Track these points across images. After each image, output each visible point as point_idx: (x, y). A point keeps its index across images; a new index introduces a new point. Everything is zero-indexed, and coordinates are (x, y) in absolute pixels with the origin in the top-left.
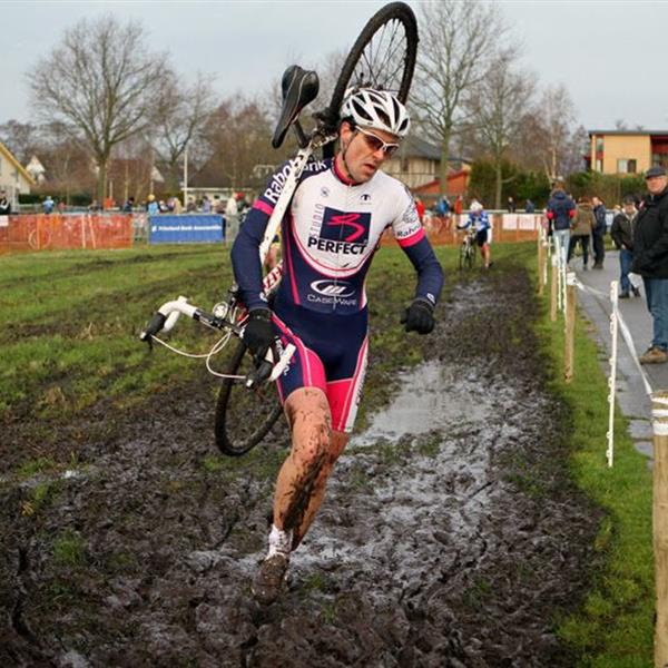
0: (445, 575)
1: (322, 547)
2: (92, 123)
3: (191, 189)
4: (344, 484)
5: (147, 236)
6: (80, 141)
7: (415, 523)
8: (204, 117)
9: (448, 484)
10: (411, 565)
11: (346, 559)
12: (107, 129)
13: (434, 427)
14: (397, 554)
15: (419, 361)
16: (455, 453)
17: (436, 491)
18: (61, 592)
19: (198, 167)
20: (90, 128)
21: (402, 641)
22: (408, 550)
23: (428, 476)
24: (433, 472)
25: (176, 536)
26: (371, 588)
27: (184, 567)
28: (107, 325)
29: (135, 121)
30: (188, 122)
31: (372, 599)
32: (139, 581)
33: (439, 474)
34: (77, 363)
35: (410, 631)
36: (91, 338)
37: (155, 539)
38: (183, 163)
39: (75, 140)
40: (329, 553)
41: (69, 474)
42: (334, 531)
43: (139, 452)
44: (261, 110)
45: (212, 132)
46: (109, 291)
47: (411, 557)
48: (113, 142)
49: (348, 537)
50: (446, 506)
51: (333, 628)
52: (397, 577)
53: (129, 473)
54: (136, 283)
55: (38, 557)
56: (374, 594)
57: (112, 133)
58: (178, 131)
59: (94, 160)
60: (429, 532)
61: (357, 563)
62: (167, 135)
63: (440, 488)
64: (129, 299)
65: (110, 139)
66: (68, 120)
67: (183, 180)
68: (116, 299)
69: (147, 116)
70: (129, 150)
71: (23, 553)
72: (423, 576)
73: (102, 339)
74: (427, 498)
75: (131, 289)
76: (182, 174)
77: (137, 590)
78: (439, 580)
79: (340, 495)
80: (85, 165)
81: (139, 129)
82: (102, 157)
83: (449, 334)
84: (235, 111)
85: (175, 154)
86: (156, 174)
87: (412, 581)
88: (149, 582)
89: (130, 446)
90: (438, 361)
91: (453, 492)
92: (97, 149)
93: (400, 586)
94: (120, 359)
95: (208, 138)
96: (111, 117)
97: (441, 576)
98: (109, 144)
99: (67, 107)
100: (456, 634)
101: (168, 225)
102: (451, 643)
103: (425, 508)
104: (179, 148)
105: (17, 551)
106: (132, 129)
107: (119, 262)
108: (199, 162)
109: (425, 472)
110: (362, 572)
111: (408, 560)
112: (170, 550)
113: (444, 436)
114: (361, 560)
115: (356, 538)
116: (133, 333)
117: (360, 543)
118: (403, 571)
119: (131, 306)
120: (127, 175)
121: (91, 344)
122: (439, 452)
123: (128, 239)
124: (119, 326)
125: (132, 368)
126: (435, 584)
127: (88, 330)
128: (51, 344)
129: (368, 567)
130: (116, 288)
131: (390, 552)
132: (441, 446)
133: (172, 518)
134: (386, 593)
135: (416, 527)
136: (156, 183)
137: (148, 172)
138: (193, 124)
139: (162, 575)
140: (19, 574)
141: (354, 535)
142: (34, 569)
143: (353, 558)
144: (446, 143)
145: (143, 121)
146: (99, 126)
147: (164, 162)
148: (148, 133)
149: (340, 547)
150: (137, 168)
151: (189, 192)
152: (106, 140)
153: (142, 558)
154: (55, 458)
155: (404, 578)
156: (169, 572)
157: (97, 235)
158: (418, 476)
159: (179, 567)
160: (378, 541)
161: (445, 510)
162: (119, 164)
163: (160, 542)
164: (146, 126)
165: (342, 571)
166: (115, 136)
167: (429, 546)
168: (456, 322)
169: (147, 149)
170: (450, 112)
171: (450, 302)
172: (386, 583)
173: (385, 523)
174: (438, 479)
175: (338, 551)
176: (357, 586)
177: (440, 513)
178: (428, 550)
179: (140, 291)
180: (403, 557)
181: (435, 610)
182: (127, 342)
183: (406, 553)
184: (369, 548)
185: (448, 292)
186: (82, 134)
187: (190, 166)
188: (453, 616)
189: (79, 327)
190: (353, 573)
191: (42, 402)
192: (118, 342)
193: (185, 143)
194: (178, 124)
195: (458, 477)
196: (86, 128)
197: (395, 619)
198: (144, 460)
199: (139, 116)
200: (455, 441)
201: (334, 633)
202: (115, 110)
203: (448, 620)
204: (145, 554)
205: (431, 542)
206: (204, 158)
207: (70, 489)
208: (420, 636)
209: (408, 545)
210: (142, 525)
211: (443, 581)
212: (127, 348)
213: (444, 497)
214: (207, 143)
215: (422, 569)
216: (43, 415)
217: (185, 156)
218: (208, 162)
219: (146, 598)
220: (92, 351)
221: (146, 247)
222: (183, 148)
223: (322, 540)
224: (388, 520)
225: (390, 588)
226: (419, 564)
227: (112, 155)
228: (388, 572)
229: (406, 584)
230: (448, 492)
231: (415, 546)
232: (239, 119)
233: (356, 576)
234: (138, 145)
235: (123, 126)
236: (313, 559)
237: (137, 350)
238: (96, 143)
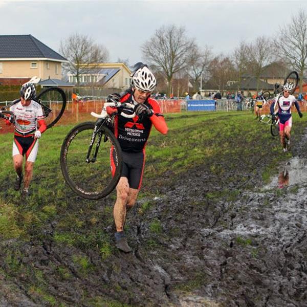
0: (300, 240)
1: (252, 228)
2: (166, 66)
3: (203, 90)
4: (261, 204)
5: (186, 108)
6: (161, 72)
7: (288, 219)
8: (208, 63)
9: (301, 205)
10: (286, 236)
11: (261, 233)
12: (171, 68)
13: (296, 183)
14: (281, 232)
15: (291, 157)
16: (304, 193)
17: (297, 208)
18: (153, 243)
19: (206, 82)
20: (165, 67)
21: (283, 265)
22: (286, 230)
23: (293, 202)
24: (295, 200)
25: (196, 222)
26: (270, 244)
27: (199, 235)
28: (171, 142)
29: (182, 64)
30: (202, 65)
31: (271, 249)
32: (182, 239)
33: (298, 201)
34: (159, 157)
35: (286, 261)
36: (165, 147)
37: (188, 224)
38: (200, 80)
39: (159, 72)
40: (255, 231)
41: (156, 198)
42: (257, 222)
43: (182, 191)
44: (230, 59)
45: (212, 69)
46: (172, 129)
47: (287, 233)
48: (174, 72)
49: (262, 224)
50: (301, 213)
51: (256, 259)
52: (281, 240)
53: (179, 198)
54: (182, 126)
55: (144, 229)
56: (272, 247)
57: (173, 69)
58: (198, 68)
59: (166, 79)
60: (293, 223)
61: (266, 235)
62: (194, 70)
63: (298, 206)
64: (179, 132)
65: (173, 71)
66: (157, 64)
67: (200, 87)
68: (174, 132)
69: (186, 63)
70: (180, 75)
71: (139, 228)
72: (291, 240)
73: (169, 147)
74: (293, 210)
75: (180, 128)
76: (200, 84)
77: (181, 243)
78: (298, 242)
79: (259, 208)
80: (163, 81)
81: (184, 68)
82: (170, 78)
83: (302, 147)
84: (220, 60)
85: (197, 77)
86: (190, 85)
87: (287, 242)
88: (186, 240)
89: (179, 188)
90: (298, 157)
91: (303, 208)
92: (168, 75)
93: (282, 244)
94: (175, 155)
95: (209, 71)
96: (173, 63)
97: (298, 240)
98: (172, 73)
99: (157, 59)
100: (303, 263)
101: (194, 104)
102: (302, 266)
103: (292, 214)
104: (199, 74)
105: (136, 227)
106: (181, 67)
107: (175, 118)
108: (207, 80)
109: (292, 200)
110: (267, 238)
111: (285, 234)
112: (194, 228)
113: (300, 186)
114: (267, 233)
116: (181, 145)
117: (267, 227)
118: (283, 238)
119: (180, 135)
120: (179, 85)
121: (165, 149)
122: (298, 192)
123: (179, 109)
124: (175, 142)
125: (180, 158)
126: (296, 244)
127: (164, 144)
128: (150, 149)
129: (269, 236)
130: (174, 128)
131: (278, 230)
132: (299, 190)
133: (195, 216)
134: (277, 246)
135: (289, 221)
136: (190, 88)
137: (187, 84)
138: (204, 65)
139: (191, 237)
140: (137, 235)
141: (264, 224)
142: (143, 234)
143: (264, 233)
144: (302, 73)
145: (185, 64)
146: (168, 66)
147: (193, 80)
148: (187, 69)
149: (259, 228)
150: (182, 82)
151: (202, 91)
152: (171, 72)
153: (183, 231)
154: (151, 192)
155: (283, 241)
156: (194, 236)
157: (167, 108)
158: (290, 201)
159: (197, 234)
160: (274, 226)
161: (300, 215)
162: (176, 81)
163: (190, 225)
164: (186, 66)
165: (260, 237)
166: (174, 70)
167: (294, 229)
168: (305, 142)
169: (187, 75)
170: (304, 61)
171: (303, 134)
172: (277, 242)
173: (276, 219)
174: (298, 203)
175: (258, 230)
176: (265, 244)
177: (298, 216)
178: (293, 230)
179: (183, 129)
180: (284, 233)
181: (295, 253)
182: (178, 148)
183: (285, 231)
184: (270, 229)
185: (303, 130)
186: (162, 69)
187: (203, 81)
188: (303, 256)
189: (160, 143)
190: (263, 238)
191: (146, 171)
192: (174, 149)
193: (201, 73)
194: (199, 65)
195: (305, 202)
196: (163, 67)
197: (280, 257)
198: (185, 193)
199: (184, 63)
200: (305, 188)
201: (256, 261)
202: (175, 60)
203: (301, 257)
204: (184, 229)
205: (294, 227)
206: (209, 79)
207: (156, 204)
208: (290, 263)
209: (285, 228)
210: (183, 218)
211: (299, 242)
212: (178, 151)
213: (300, 210)
214: (209, 73)
215: (291, 238)
216: (147, 176)
217: (201, 78)
219: (184, 246)
220: (165, 152)
221: (186, 112)
222: (200, 75)
223: (252, 225)
224: (278, 218)
225: (278, 244)
226: (290, 236)
227: (173, 77)
228: (277, 238)
229: (284, 243)
230: (301, 208)
231: (288, 229)
232: (222, 63)
233: (265, 239)
234: (183, 74)
235: (177, 66)
236: (249, 232)
237: (182, 152)
238: (167, 73)
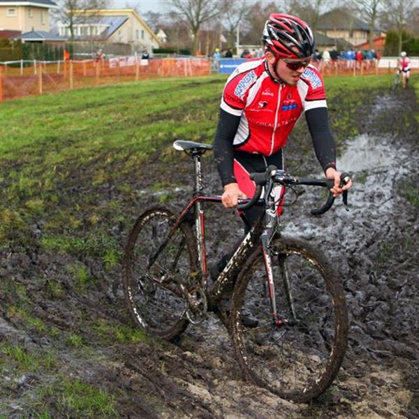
0: (368, 243)
1: (305, 228)
2: (190, 13)
3: (241, 46)
4: (317, 196)
5: (218, 70)
6: (185, 22)
7: (353, 216)
8: (247, 9)
9: (371, 197)
10: (351, 238)
11: (317, 234)
12: (198, 15)
13: (364, 168)
14: (344, 232)
15: (357, 135)
16: (374, 182)
17: (365, 201)
18: (173, 248)
19: (244, 35)
20: (189, 15)
21: (345, 276)
22: (350, 230)
23: (360, 193)
24: (363, 191)
25: (231, 221)
26: (329, 249)
27: (235, 237)
28: (197, 115)
29: (212, 11)
30: (240, 11)
31: (330, 254)
32: (212, 243)
34: (182, 134)
35: (350, 271)
36: (189, 121)
37: (221, 223)
38: (236, 33)
39: (182, 21)
40: (309, 232)
41: (177, 189)
42: (311, 220)
43: (213, 179)
44: (277, 5)
45: (251, 16)
46: (199, 97)
47: (351, 234)
48: (201, 22)
49: (319, 223)
50: (369, 208)
51: (310, 269)
52: (343, 244)
53: (208, 189)
54: (213, 94)
55: (162, 230)
56: (330, 251)
57: (200, 17)
58: (234, 16)
59: (191, 31)
60: (360, 221)
61: (323, 236)
62: (228, 18)
63: (367, 199)
64: (208, 101)
65: (200, 20)
66: (178, 10)
67: (236, 41)
68: (202, 102)
69: (218, 9)
70: (209, 26)
71: (154, 229)
72: (357, 243)
73: (194, 122)
74: (360, 204)
75: (210, 97)
76: (235, 38)
77: (211, 248)
78: (365, 246)
79: (316, 202)
80: (187, 33)
81: (214, 15)
82: (195, 29)
83: (373, 121)
84: (263, 6)
85: (233, 28)
86: (223, 39)
87: (351, 246)
88: (217, 244)
89: (208, 176)
90: (367, 135)
91: (373, 201)
92: (193, 25)
93: (345, 248)
94: (204, 132)
95: (250, 20)
96: (200, 8)
97: (366, 244)
98: (199, 23)
99: (178, 4)
100: (373, 273)
101: (229, 64)
102: (371, 278)
103: (359, 210)
104: (235, 25)
105: (151, 227)
106: (211, 15)
107: (203, 83)
108: (245, 32)
109: (359, 191)
110: (325, 241)
111: (349, 235)
112: (228, 228)
113: (369, 173)
114: (325, 235)
115: (322, 224)
116: (210, 119)
117: (324, 226)
118: (346, 241)
119: (209, 105)
120: (208, 39)
121: (190, 124)
122: (366, 181)
123: (208, 72)
124: (204, 115)
125: (210, 137)
126: (363, 248)
127: (187, 117)
128: (169, 124)
129: (328, 239)
130: (202, 96)
131: (340, 231)
132: (368, 178)
133: (229, 212)
134: (337, 251)
135: (354, 219)
136: (223, 43)
137: (218, 38)
138: (242, 12)
139: (224, 241)
140: (152, 238)
141: (321, 222)
142: (160, 236)
143: (321, 234)
144: (373, 22)
145: (216, 11)
146: (194, 13)
147: (227, 32)
148: (219, 17)
149: (314, 228)
150: (213, 35)
151: (240, 48)
152: (197, 20)
153: (213, 232)
154: (171, 182)
155: (347, 244)
156: (228, 239)
157: (192, 69)
158: (355, 193)
159: (233, 237)
160: (334, 225)
161: (369, 210)
162: (204, 33)
163: (223, 224)
164: (218, 13)
165: (315, 240)
166: (202, 18)
167: (361, 229)
168: (376, 115)
169: (218, 26)
170: (375, 6)
171: (374, 104)
172: (337, 246)
173: (337, 217)
174: (365, 195)
175: (313, 230)
176: (323, 248)
177: (366, 212)
178: (359, 231)
179: (214, 98)
180: (347, 234)
181: (363, 261)
182: (207, 123)
183: (348, 232)
184: (329, 229)
185: (373, 100)
186: (185, 18)
187: (240, 34)
188: (371, 264)
189: (183, 116)
190: (320, 241)
191: (164, 154)
192: (202, 124)
193: (238, 22)
194: (234, 12)
195: (376, 194)
196: (186, 14)
197: (342, 265)
198: (216, 183)
199: (215, 8)
200: (375, 175)
201: (311, 271)
202: (202, 5)
203: (370, 266)
204: (215, 230)
205: (361, 227)
206: (248, 30)
207: (178, 197)
208: (355, 273)
209: (350, 228)
210: (214, 215)
211: (367, 246)
212: (207, 127)
213: (368, 204)
214: (249, 22)
215: (356, 240)
216: (165, 160)
217: (238, 30)
218: (250, 32)
219: (215, 252)
220: (189, 128)
221: (218, 76)
222: (237, 26)
223: (305, 225)
224: (339, 215)
225: (339, 249)
226: (355, 238)
227: (200, 29)
228: (339, 241)
229: (348, 247)
230: (371, 201)
231: (353, 229)
232: (265, 10)
233: (322, 242)
234: (213, 23)
235: (206, 14)
237: (213, 128)
238: (192, 22)
